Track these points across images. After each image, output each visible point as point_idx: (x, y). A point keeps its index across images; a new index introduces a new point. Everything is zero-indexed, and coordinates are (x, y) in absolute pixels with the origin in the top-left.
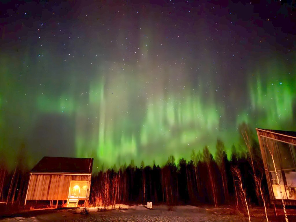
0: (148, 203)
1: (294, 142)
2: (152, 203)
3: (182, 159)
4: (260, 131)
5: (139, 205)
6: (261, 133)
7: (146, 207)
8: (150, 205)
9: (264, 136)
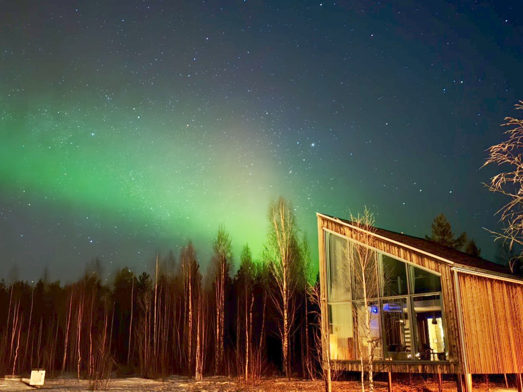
0: (34, 373)
1: (384, 248)
2: (44, 372)
3: (124, 270)
4: (324, 219)
5: (6, 379)
6: (326, 224)
7: (28, 385)
8: (38, 377)
9: (329, 231)
